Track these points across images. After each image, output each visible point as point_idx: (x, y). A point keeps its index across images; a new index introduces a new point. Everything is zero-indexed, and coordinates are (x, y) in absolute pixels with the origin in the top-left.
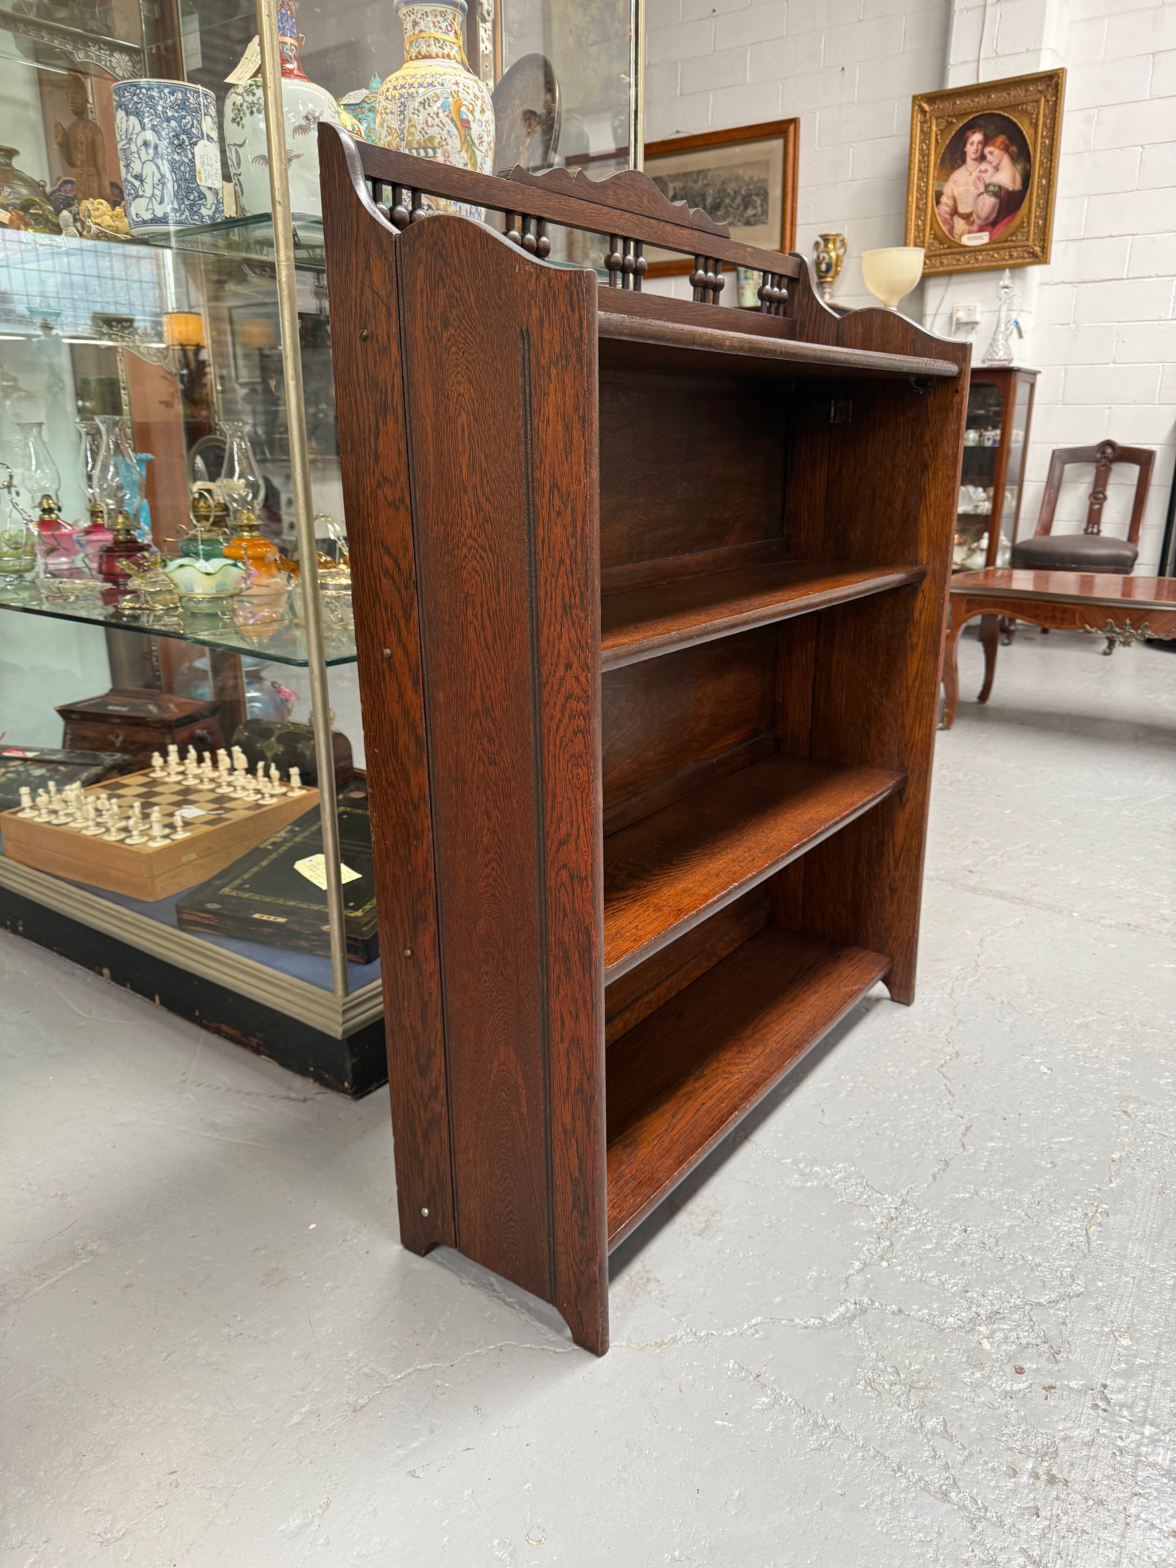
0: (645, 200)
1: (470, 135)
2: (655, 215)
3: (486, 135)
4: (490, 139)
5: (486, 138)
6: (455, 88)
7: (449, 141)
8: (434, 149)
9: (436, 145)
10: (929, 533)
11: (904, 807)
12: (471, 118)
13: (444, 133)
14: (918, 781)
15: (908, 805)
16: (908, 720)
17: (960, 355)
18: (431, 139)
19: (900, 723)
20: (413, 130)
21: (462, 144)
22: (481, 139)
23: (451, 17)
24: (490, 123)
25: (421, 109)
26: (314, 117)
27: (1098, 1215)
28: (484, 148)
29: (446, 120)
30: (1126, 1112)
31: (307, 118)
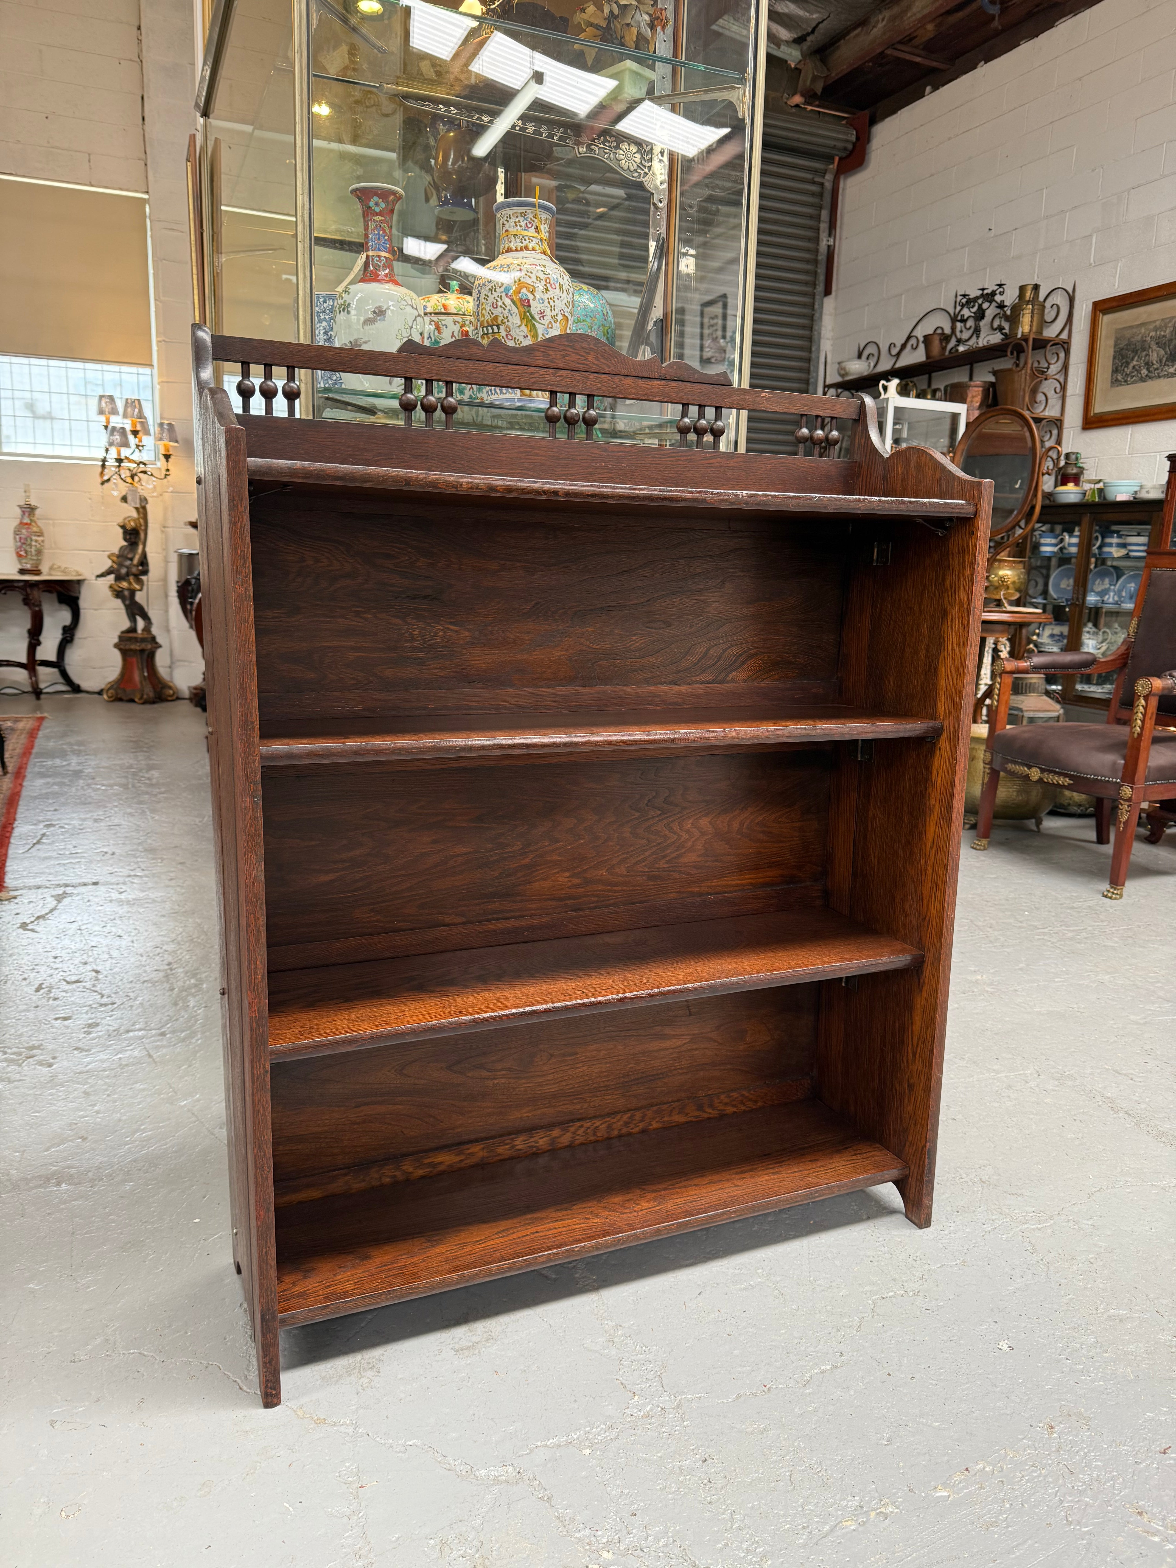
0: (590, 358)
1: (529, 311)
2: (607, 370)
3: (549, 310)
4: (554, 313)
5: (548, 312)
6: (519, 274)
7: (510, 318)
8: (498, 326)
9: (499, 322)
10: (946, 686)
11: (921, 991)
12: (531, 297)
13: (506, 312)
14: (933, 963)
15: (925, 989)
16: (926, 892)
17: (976, 492)
18: (496, 317)
19: (919, 893)
20: (484, 312)
21: (522, 319)
22: (542, 314)
23: (531, 216)
24: (555, 299)
25: (489, 294)
26: (380, 311)
27: (873, 1514)
28: (546, 321)
29: (508, 301)
30: (1052, 1428)
31: (374, 312)
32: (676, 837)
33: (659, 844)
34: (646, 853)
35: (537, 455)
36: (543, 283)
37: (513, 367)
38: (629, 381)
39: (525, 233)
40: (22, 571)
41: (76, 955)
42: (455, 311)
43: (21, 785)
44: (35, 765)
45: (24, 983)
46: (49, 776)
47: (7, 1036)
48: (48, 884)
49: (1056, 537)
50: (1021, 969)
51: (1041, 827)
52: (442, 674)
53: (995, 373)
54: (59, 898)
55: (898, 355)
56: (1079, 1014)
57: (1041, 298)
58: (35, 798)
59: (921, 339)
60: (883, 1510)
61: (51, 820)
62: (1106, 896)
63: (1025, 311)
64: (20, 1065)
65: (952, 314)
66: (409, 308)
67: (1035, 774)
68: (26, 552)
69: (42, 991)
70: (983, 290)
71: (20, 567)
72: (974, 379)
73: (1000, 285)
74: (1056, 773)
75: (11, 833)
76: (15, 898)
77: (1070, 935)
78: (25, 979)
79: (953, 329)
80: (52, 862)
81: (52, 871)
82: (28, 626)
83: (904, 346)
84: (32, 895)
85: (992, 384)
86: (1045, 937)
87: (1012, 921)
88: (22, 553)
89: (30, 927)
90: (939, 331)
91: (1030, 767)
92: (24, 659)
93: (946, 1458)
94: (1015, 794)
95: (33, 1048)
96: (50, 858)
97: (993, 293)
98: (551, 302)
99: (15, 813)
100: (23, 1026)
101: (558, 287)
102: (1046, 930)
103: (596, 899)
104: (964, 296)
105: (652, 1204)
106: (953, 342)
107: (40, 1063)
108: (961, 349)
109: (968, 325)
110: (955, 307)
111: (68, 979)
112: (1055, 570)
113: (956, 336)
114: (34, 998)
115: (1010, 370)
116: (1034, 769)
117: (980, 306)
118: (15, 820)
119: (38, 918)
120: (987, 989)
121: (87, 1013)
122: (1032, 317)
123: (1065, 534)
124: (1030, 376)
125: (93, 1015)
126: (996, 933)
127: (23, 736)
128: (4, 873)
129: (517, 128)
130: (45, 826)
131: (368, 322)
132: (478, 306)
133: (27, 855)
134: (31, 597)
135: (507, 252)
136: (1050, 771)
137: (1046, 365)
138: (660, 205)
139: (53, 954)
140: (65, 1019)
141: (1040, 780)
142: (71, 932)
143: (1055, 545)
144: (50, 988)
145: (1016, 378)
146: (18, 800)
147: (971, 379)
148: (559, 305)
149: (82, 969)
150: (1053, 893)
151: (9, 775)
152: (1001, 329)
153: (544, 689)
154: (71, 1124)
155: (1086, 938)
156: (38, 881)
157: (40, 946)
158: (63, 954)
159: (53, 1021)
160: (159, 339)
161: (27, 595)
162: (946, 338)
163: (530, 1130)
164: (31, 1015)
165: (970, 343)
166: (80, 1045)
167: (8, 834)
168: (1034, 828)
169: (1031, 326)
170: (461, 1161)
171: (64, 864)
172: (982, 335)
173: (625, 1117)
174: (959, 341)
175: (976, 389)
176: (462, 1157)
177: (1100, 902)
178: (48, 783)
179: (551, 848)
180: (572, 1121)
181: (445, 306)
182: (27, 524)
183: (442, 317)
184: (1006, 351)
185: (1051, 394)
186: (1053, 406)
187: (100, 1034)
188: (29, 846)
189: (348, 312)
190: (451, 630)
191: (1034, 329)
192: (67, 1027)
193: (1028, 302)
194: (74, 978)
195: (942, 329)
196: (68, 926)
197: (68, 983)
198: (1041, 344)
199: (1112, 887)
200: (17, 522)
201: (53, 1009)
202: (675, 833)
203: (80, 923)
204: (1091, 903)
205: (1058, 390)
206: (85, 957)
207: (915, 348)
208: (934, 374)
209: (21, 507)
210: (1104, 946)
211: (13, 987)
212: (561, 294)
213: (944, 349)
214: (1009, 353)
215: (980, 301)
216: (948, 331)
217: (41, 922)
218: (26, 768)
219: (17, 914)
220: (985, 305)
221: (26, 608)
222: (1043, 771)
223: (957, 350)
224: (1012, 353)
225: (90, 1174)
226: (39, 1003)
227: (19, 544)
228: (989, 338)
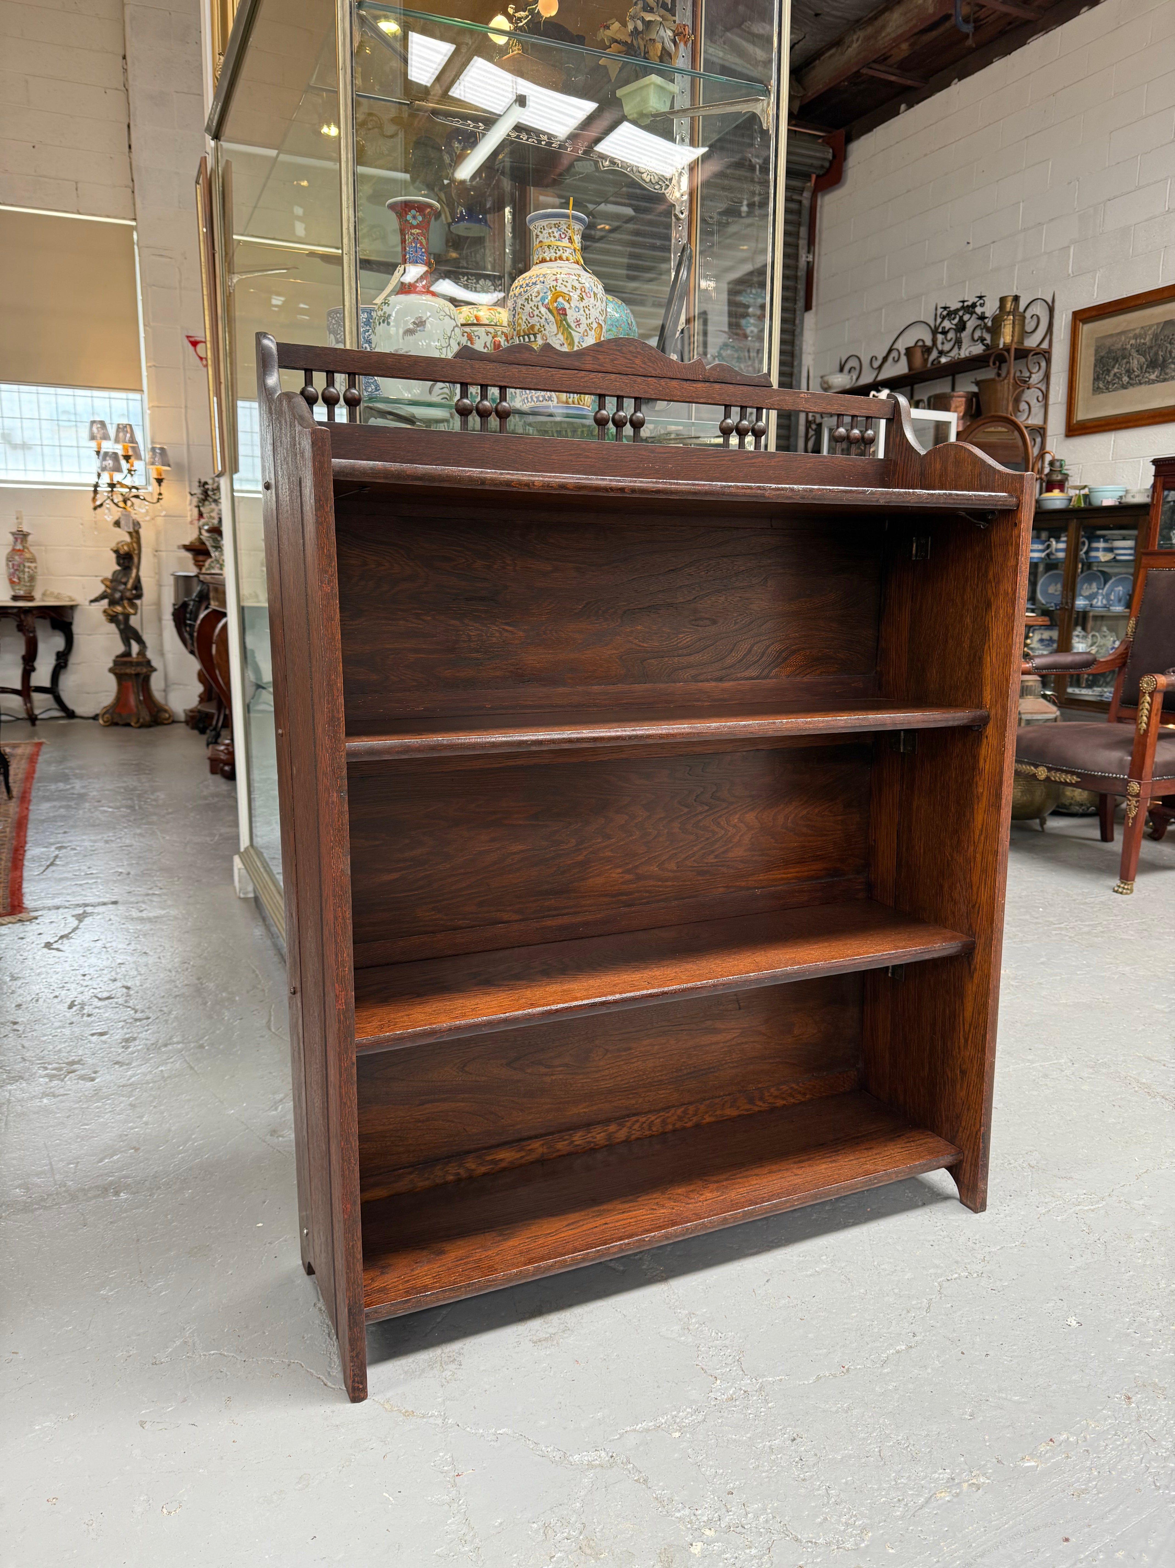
0: (638, 361)
1: (565, 320)
2: (654, 373)
3: (584, 318)
4: (589, 321)
5: (583, 321)
6: (554, 283)
7: (547, 327)
8: (535, 335)
9: (536, 330)
10: (992, 674)
11: (972, 977)
12: (567, 306)
13: (543, 321)
14: (984, 950)
15: (976, 975)
16: (975, 879)
17: (1018, 485)
18: (533, 327)
19: (968, 880)
20: (520, 321)
21: (558, 328)
22: (578, 322)
23: (565, 227)
24: (590, 308)
25: (526, 304)
26: (421, 322)
27: (965, 1485)
28: (581, 329)
29: (543, 310)
30: (1129, 1398)
31: (414, 323)
32: (723, 832)
33: (707, 839)
34: (695, 849)
35: (587, 457)
36: (579, 292)
37: (563, 371)
38: (674, 383)
39: (559, 243)
40: (15, 598)
41: (105, 972)
42: (487, 322)
43: (27, 809)
44: (38, 789)
45: (56, 1000)
46: (55, 800)
47: (46, 1052)
48: (67, 904)
49: (1043, 543)
50: (1042, 963)
51: (1045, 826)
52: (498, 673)
53: (977, 383)
54: (80, 918)
55: (880, 367)
56: (1104, 1004)
57: (1021, 309)
58: (43, 821)
59: (903, 352)
60: (974, 1481)
61: (62, 842)
62: (1116, 892)
63: (1006, 322)
64: (62, 1080)
65: (933, 326)
66: (447, 318)
67: (1042, 773)
68: (19, 578)
69: (75, 1008)
70: (963, 302)
71: (13, 593)
72: (957, 389)
73: (981, 297)
74: (1063, 771)
75: (23, 855)
76: (36, 918)
77: (1086, 929)
78: (56, 997)
79: (934, 341)
80: (69, 883)
81: (70, 891)
82: (23, 652)
83: (885, 359)
84: (53, 915)
85: (975, 394)
86: (1063, 932)
87: (1028, 917)
88: (15, 580)
89: (55, 946)
90: (920, 343)
91: (1036, 766)
92: (18, 686)
93: (1029, 1431)
94: (1020, 794)
95: (73, 1063)
96: (67, 879)
97: (974, 305)
98: (587, 310)
99: (25, 836)
100: (60, 1042)
101: (592, 296)
102: (1062, 925)
103: (647, 895)
104: (945, 308)
105: (716, 1194)
106: (934, 354)
107: (82, 1078)
108: (943, 360)
109: (949, 338)
110: (936, 320)
111: (99, 996)
112: (1042, 576)
113: (937, 349)
114: (68, 1015)
115: (993, 380)
116: (1041, 768)
117: (961, 318)
118: (26, 843)
119: (62, 937)
120: (1012, 983)
121: (122, 1027)
122: (1013, 328)
123: (1052, 540)
124: (1013, 386)
125: (129, 1030)
126: (1014, 929)
127: (23, 761)
128: (22, 895)
129: (543, 143)
130: (57, 848)
131: (409, 332)
132: (514, 316)
133: (42, 877)
134: (25, 624)
135: (541, 262)
136: (1058, 770)
137: (1028, 374)
138: (682, 216)
139: (82, 972)
140: (102, 1034)
141: (1048, 778)
142: (96, 950)
143: (1042, 551)
144: (83, 1005)
145: (999, 388)
146: (27, 824)
147: (953, 389)
148: (594, 313)
149: (112, 986)
150: (1065, 890)
151: (14, 800)
152: (982, 339)
153: (596, 687)
154: (121, 1136)
155: (1102, 932)
156: (57, 901)
157: (66, 965)
158: (91, 971)
159: (90, 1037)
160: (149, 364)
161: (21, 621)
162: (927, 350)
163: (588, 1125)
164: (67, 1031)
165: (952, 354)
166: (119, 1058)
167: (20, 857)
168: (1039, 828)
169: (1013, 336)
170: (522, 1157)
171: (81, 885)
172: (964, 346)
173: (680, 1111)
174: (941, 353)
175: (959, 399)
176: (523, 1154)
177: (1112, 897)
178: (54, 807)
179: (604, 844)
180: (628, 1116)
181: (477, 318)
182: (19, 550)
183: (474, 328)
184: (988, 362)
185: (1033, 402)
186: (1036, 415)
187: (139, 1047)
188: (43, 868)
189: (388, 324)
190: (507, 631)
191: (1016, 339)
192: (105, 1042)
193: (1009, 313)
194: (105, 995)
195: (923, 341)
196: (93, 944)
197: (100, 999)
198: (1022, 354)
199: (1122, 883)
200: (9, 549)
201: (89, 1024)
202: (722, 828)
203: (104, 942)
204: (1103, 899)
205: (1040, 399)
206: (113, 973)
207: (896, 361)
208: (916, 386)
209: (13, 534)
210: (1121, 939)
211: (46, 1005)
212: (595, 303)
213: (926, 360)
214: (991, 364)
215: (961, 313)
216: (929, 343)
217: (65, 941)
218: (30, 793)
219: (40, 934)
220: (966, 317)
221: (20, 634)
222: (1050, 769)
223: (939, 362)
224: (994, 364)
225: (147, 1183)
226: (74, 1019)
227: (12, 570)
228: (970, 349)
